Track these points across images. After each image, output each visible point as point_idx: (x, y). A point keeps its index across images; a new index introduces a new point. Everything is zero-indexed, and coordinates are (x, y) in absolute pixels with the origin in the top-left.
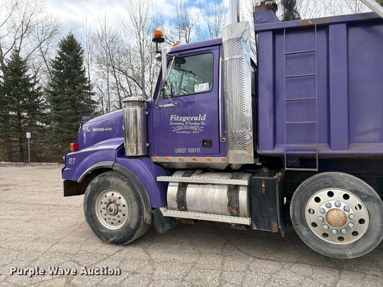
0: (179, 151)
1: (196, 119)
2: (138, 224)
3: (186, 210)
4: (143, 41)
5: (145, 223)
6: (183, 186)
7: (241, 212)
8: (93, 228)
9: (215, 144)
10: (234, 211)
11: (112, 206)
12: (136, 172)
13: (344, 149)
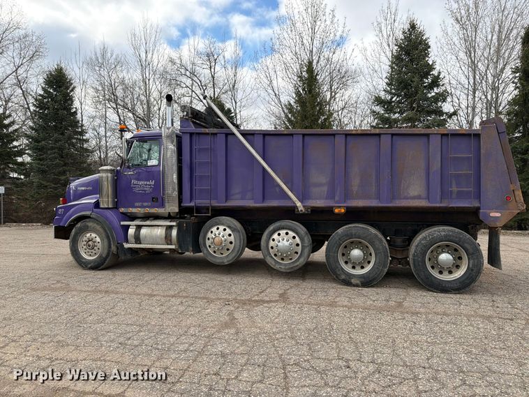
0: (137, 204)
1: (148, 183)
2: (108, 254)
3: (140, 243)
4: (149, 80)
5: (113, 253)
6: (139, 227)
7: (173, 243)
8: (76, 260)
9: (160, 200)
10: (169, 242)
11: (90, 243)
12: (107, 218)
13: (223, 203)
